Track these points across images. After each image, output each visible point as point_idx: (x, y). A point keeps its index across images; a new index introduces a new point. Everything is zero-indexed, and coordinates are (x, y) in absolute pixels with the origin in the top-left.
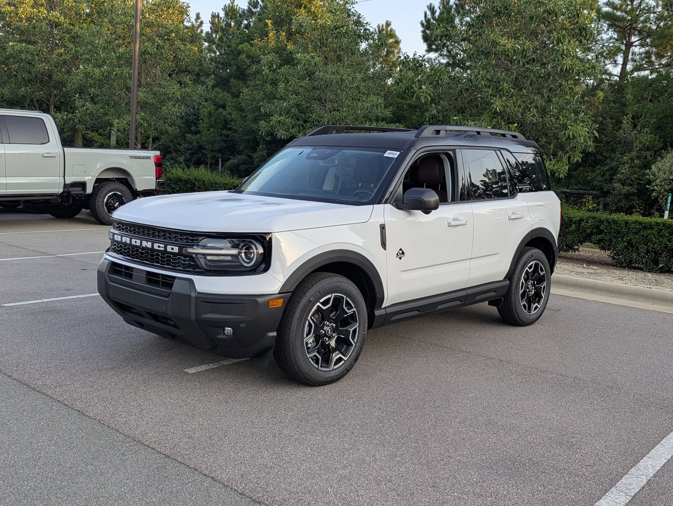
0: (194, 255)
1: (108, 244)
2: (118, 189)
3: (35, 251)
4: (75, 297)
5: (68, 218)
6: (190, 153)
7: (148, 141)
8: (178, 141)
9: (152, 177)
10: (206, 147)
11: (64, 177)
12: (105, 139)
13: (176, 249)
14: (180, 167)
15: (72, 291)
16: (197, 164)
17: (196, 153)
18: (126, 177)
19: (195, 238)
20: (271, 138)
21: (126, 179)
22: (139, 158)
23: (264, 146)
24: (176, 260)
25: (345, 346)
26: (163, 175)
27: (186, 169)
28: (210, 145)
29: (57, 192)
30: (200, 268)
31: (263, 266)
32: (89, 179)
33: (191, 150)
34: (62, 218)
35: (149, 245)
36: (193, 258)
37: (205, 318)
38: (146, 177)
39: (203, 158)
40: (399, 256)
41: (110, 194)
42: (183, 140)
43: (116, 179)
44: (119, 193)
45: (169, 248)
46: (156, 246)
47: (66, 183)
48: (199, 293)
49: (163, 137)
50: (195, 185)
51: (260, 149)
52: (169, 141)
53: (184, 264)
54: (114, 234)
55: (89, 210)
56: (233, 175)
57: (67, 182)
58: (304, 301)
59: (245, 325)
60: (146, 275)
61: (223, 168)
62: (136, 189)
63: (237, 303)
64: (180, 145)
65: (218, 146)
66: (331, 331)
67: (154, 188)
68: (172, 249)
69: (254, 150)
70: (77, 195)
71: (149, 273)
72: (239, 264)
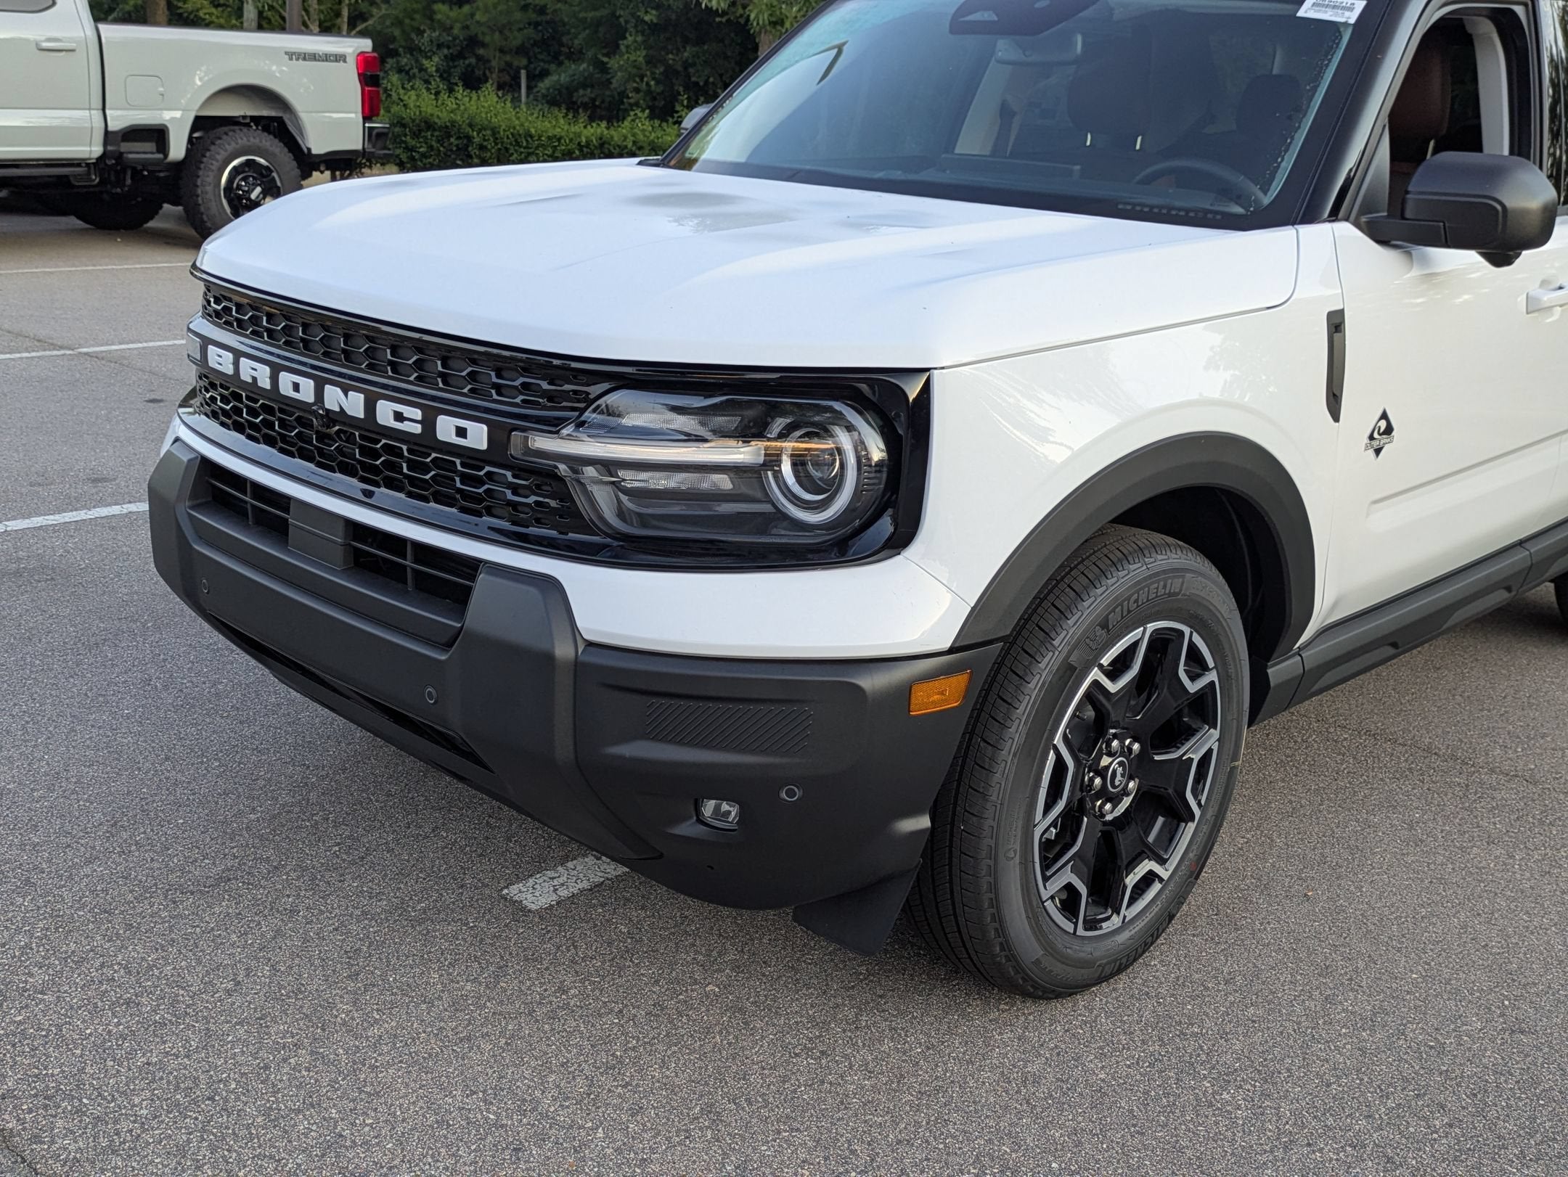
0: (562, 468)
1: (189, 377)
2: (259, 148)
3: (18, 335)
4: (115, 510)
5: (125, 229)
6: (446, 56)
7: (339, 21)
8: (415, 24)
9: (353, 115)
10: (487, 39)
11: (104, 109)
12: (230, 16)
13: (478, 437)
14: (428, 89)
15: (110, 487)
16: (473, 82)
17: (461, 55)
18: (280, 114)
19: (567, 387)
20: (658, 17)
21: (280, 121)
22: (314, 57)
23: (639, 39)
24: (478, 482)
25: (1160, 820)
26: (382, 112)
27: (444, 96)
28: (497, 33)
29: (86, 156)
30: (587, 528)
31: (885, 526)
32: (173, 119)
33: (449, 48)
34: (110, 229)
35: (354, 404)
36: (560, 479)
37: (622, 758)
38: (335, 115)
39: (479, 70)
40: (1375, 443)
41: (235, 163)
42: (428, 22)
43: (253, 118)
44: (262, 161)
45: (446, 428)
46: (385, 412)
47: (110, 129)
48: (590, 644)
49: (375, 11)
50: (469, 138)
51: (627, 47)
52: (392, 24)
53: (514, 505)
54: (206, 342)
55: (180, 208)
56: (576, 112)
57: (114, 125)
58: (1046, 667)
59: (799, 793)
60: (345, 539)
61: (531, 97)
62: (309, 150)
63: (771, 701)
64: (420, 33)
65: (517, 39)
66: (1123, 776)
67: (359, 147)
68: (461, 432)
69: (612, 49)
70: (145, 164)
71: (357, 530)
72: (767, 508)
